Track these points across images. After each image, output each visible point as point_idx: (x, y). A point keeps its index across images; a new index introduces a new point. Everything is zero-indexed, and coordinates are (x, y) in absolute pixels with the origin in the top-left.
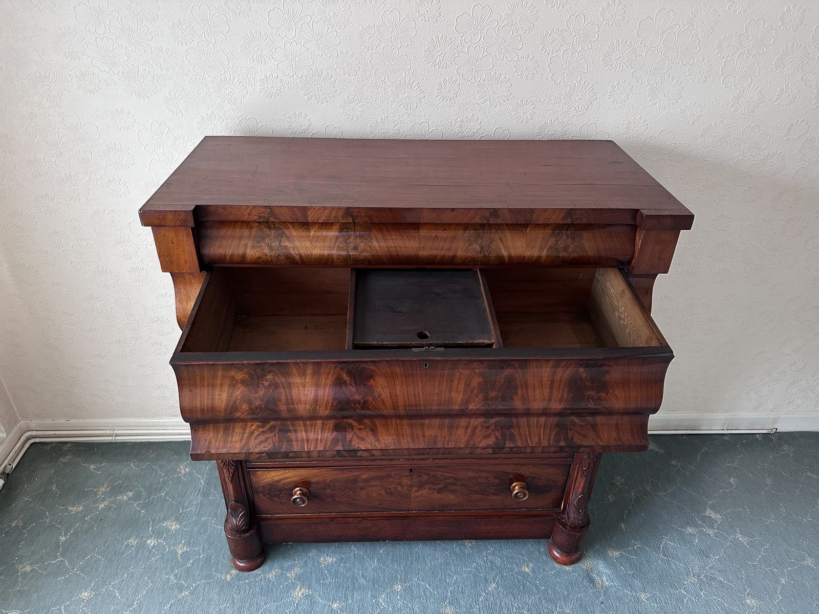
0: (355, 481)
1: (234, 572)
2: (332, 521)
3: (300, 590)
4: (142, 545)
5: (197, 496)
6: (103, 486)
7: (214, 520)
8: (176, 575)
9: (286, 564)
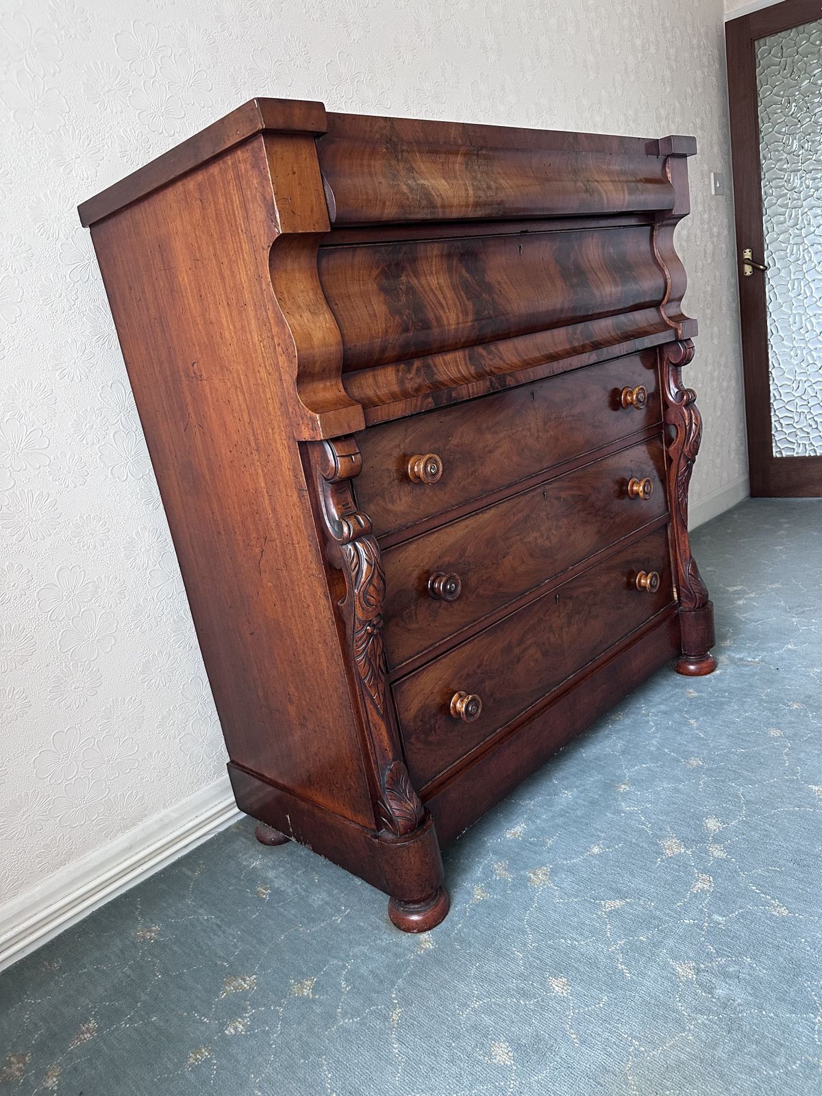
0: (508, 649)
1: (424, 936)
2: (503, 743)
3: (534, 874)
4: (224, 1046)
5: (224, 932)
6: (9, 1064)
7: (301, 927)
8: (345, 1014)
9: (478, 872)
